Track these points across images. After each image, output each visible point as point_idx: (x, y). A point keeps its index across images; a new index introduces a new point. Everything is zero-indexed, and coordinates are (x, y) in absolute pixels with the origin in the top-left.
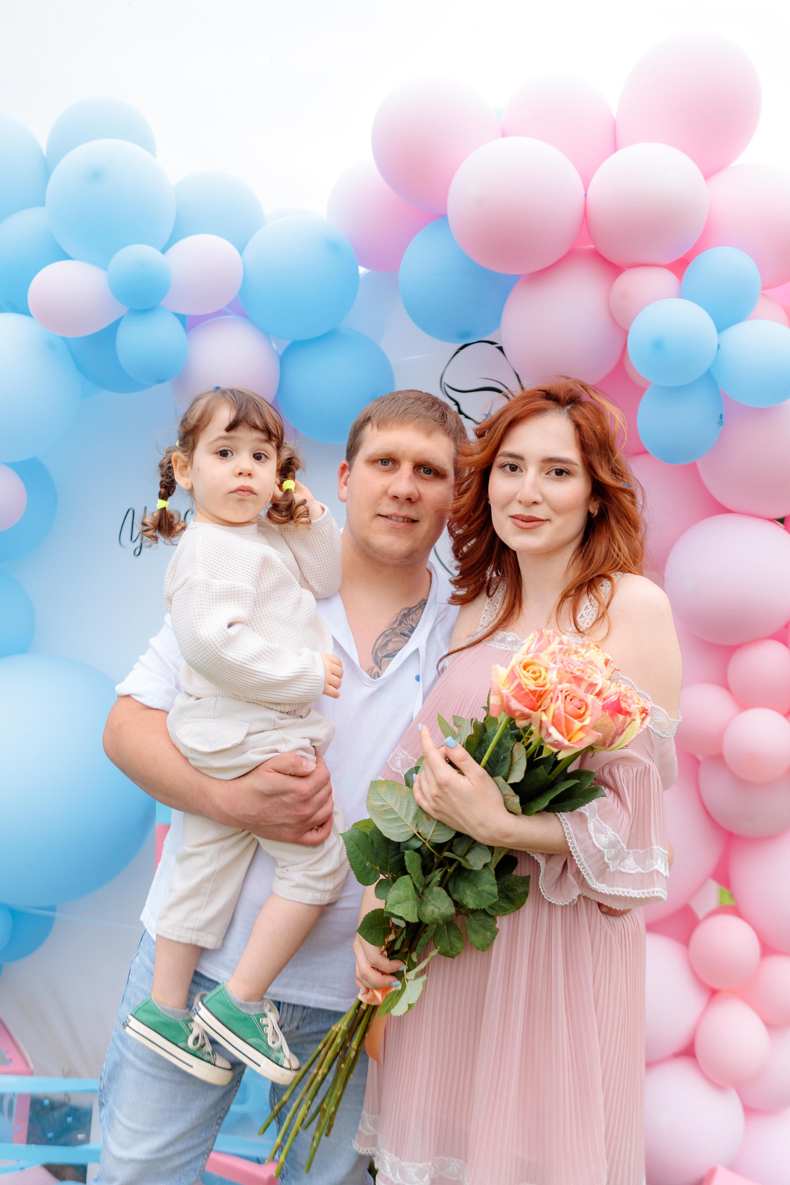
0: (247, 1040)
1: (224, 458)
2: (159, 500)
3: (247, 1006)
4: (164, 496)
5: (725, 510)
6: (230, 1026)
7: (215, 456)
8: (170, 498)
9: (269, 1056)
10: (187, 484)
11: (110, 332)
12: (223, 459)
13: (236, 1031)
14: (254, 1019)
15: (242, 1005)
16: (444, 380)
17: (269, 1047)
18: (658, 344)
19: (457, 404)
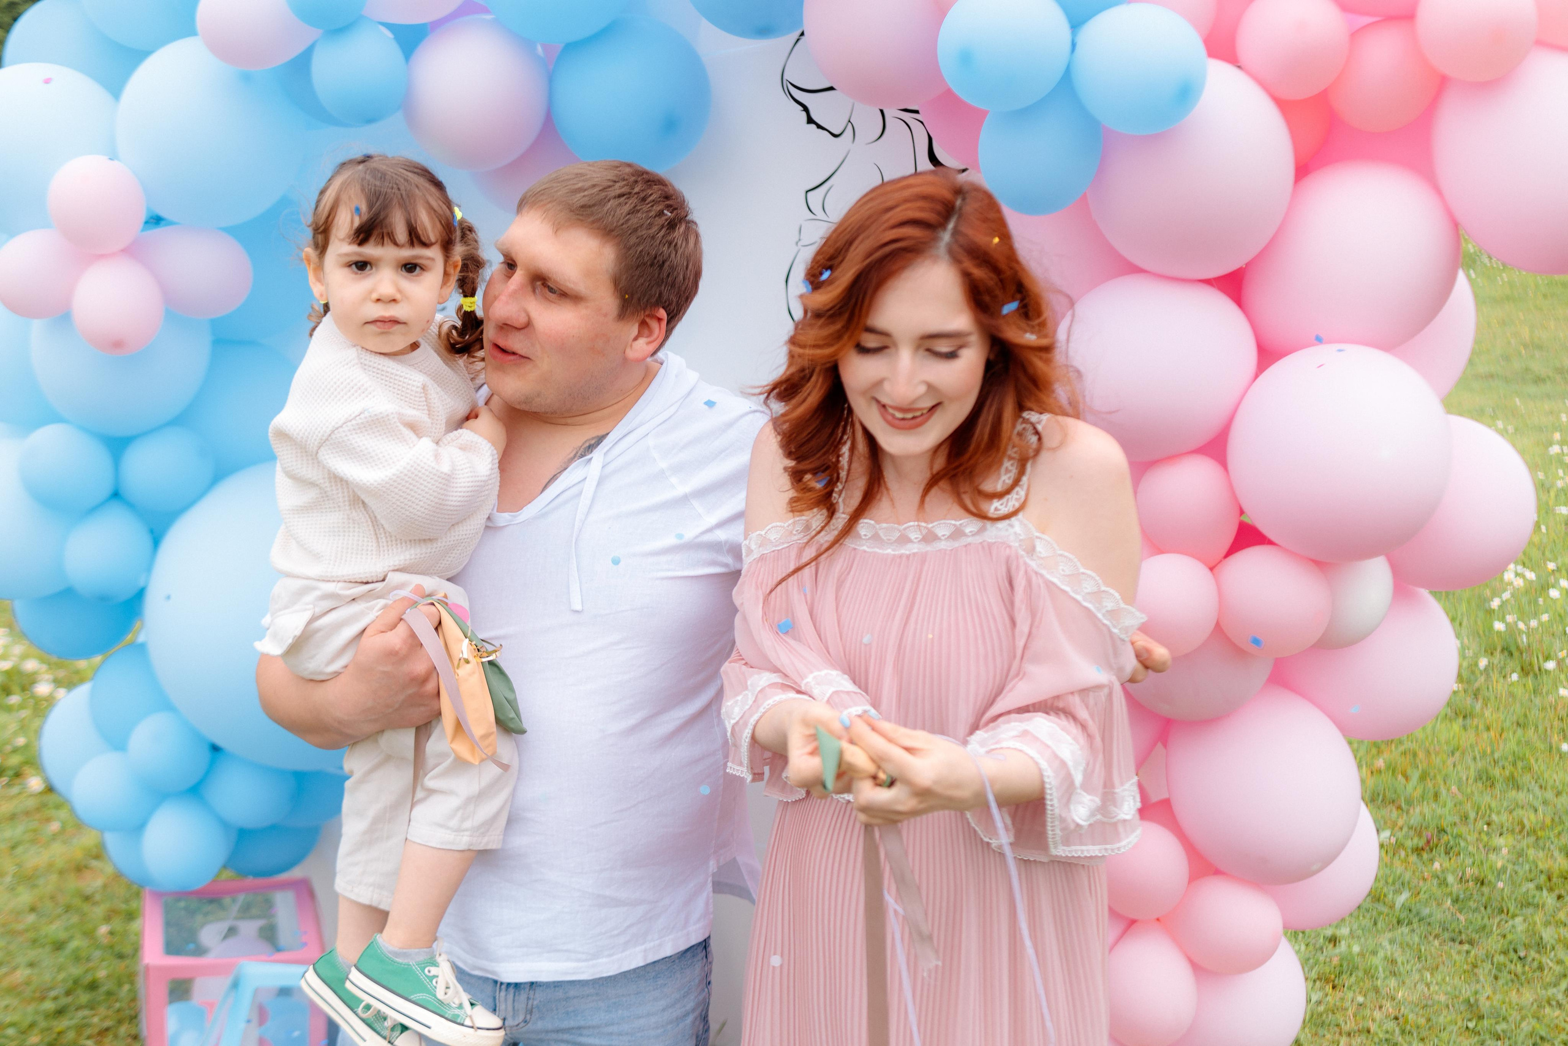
0: (410, 998)
1: (360, 272)
3: (405, 955)
5: (1134, 270)
6: (385, 983)
7: (346, 270)
9: (441, 1013)
11: (302, 64)
12: (356, 274)
13: (390, 986)
14: (417, 969)
15: (397, 954)
16: (785, 77)
17: (441, 1002)
18: (966, 58)
19: (806, 109)
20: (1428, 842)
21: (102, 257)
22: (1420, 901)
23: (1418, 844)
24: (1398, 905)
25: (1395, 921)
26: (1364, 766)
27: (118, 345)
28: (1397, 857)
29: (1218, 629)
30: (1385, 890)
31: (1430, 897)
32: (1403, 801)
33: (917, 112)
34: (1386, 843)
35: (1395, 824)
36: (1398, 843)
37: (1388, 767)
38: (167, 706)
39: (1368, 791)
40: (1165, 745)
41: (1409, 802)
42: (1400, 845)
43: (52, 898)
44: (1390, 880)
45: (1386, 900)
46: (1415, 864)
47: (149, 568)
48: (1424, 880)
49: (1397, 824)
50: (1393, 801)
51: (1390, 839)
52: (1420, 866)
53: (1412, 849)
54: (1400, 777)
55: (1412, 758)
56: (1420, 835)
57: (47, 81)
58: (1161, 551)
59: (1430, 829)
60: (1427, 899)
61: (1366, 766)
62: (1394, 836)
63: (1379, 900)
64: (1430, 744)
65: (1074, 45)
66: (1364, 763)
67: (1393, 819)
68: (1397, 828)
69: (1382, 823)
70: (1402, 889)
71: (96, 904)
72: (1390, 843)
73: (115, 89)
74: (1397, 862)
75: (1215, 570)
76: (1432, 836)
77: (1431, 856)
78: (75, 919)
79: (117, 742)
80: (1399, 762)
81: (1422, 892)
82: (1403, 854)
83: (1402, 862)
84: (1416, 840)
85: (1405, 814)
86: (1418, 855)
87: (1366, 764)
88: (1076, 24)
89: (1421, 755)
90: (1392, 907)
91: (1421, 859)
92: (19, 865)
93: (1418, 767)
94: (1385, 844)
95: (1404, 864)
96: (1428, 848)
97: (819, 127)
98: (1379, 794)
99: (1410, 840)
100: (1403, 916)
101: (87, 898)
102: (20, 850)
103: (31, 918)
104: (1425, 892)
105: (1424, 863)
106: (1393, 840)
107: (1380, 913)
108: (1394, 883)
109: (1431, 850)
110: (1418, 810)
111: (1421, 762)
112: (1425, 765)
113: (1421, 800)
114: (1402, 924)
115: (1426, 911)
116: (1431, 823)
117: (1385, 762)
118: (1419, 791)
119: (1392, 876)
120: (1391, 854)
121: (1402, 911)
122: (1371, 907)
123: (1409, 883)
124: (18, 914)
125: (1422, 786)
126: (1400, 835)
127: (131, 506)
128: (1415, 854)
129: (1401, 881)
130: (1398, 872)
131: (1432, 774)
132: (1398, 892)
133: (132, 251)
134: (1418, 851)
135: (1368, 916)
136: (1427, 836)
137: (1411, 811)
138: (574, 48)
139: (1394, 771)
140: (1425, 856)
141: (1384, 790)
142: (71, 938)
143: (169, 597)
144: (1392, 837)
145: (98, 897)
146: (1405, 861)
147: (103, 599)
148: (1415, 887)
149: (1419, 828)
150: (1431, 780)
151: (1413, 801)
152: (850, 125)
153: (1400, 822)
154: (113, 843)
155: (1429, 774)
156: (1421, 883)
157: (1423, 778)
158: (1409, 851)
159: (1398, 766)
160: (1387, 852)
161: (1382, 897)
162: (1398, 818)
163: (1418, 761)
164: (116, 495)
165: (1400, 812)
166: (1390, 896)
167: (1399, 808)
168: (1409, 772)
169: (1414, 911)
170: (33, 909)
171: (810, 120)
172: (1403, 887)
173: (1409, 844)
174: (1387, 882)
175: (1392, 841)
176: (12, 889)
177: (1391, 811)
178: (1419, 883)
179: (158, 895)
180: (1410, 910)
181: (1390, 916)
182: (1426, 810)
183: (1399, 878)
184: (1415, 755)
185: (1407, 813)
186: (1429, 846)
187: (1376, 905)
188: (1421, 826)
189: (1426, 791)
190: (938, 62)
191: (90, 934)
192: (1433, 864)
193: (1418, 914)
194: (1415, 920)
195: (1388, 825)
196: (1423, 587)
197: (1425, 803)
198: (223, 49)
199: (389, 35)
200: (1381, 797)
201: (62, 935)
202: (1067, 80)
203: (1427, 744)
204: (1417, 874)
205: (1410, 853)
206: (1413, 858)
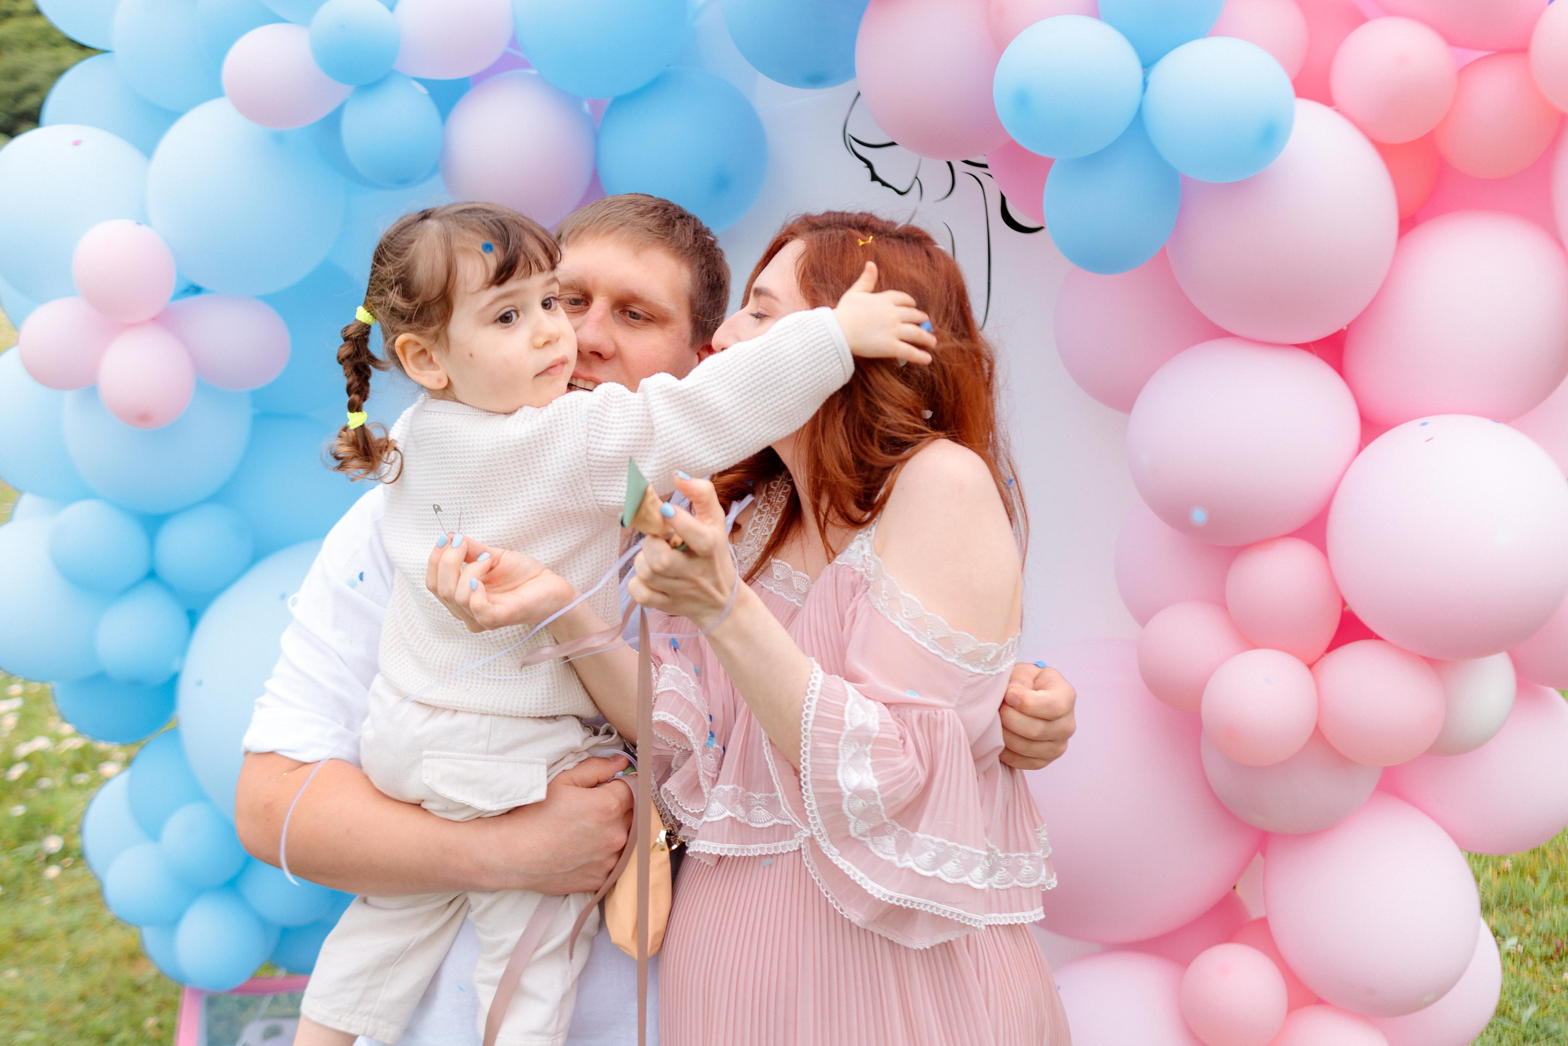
1: (510, 324)
2: (348, 413)
4: (354, 407)
7: (492, 326)
8: (365, 404)
10: (439, 381)
12: (507, 327)
16: (848, 131)
18: (1022, 99)
19: (870, 165)
20: (1558, 950)
21: (133, 325)
22: (1548, 1016)
23: (1546, 953)
24: (1524, 1020)
25: (1521, 1037)
26: (1490, 867)
27: (144, 418)
28: (1524, 966)
29: (1318, 734)
30: (1511, 1003)
31: (1559, 1011)
32: (1531, 905)
33: (985, 166)
34: (1513, 950)
35: (1522, 930)
36: (1526, 952)
37: (1515, 869)
38: (199, 795)
39: (1494, 894)
40: (1264, 854)
41: (1538, 906)
42: (1527, 953)
43: (104, 986)
44: (1517, 992)
45: (1512, 1014)
46: (1544, 974)
47: (183, 650)
48: (1553, 991)
49: (1525, 930)
50: (1521, 906)
51: (1517, 947)
52: (1549, 977)
53: (1541, 958)
54: (1529, 879)
55: (1541, 857)
56: (1549, 943)
57: (77, 143)
58: (1253, 646)
59: (1560, 936)
60: (1555, 1014)
61: (1493, 867)
62: (1521, 944)
63: (1504, 1014)
64: (1560, 842)
65: (1145, 84)
66: (1490, 863)
67: (1521, 925)
68: (1524, 935)
69: (1509, 928)
70: (1529, 1002)
71: (148, 994)
72: (1517, 951)
73: (147, 149)
74: (1524, 973)
75: (1315, 668)
76: (1562, 943)
77: (1560, 965)
78: (124, 1010)
79: (152, 831)
80: (1528, 862)
81: (1550, 1006)
82: (1530, 963)
83: (1530, 972)
84: (1544, 948)
85: (1533, 919)
86: (1547, 964)
87: (1493, 864)
88: (1147, 65)
89: (1551, 855)
90: (1518, 1022)
91: (1551, 969)
92: (74, 951)
93: (1547, 867)
94: (1512, 952)
95: (1532, 974)
96: (1557, 956)
97: (884, 184)
98: (1505, 897)
99: (1538, 948)
100: (1529, 1032)
101: (138, 988)
102: (77, 935)
103: (79, 1008)
104: (1553, 1006)
105: (1553, 973)
106: (1520, 948)
107: (1505, 1029)
108: (1520, 995)
109: (1561, 959)
110: (1547, 915)
111: (1551, 862)
112: (1555, 865)
113: (1550, 903)
114: (1528, 1041)
115: (1554, 1027)
116: (1560, 929)
117: (1512, 863)
118: (1549, 893)
119: (1519, 988)
120: (1517, 963)
121: (1529, 1026)
122: (1495, 1022)
123: (1536, 995)
124: (66, 1005)
125: (1552, 889)
126: (1528, 942)
127: (169, 588)
128: (1543, 963)
129: (1528, 992)
130: (1525, 983)
131: (1562, 875)
132: (1525, 1005)
133: (162, 320)
134: (1547, 959)
135: (1492, 1032)
136: (1556, 944)
137: (1540, 916)
138: (623, 101)
139: (1522, 872)
140: (1554, 965)
141: (1512, 892)
142: (118, 1030)
143: (200, 683)
144: (1519, 946)
145: (150, 988)
146: (1534, 971)
147: (135, 684)
148: (1543, 999)
149: (1547, 936)
150: (1561, 881)
151: (1543, 905)
152: (917, 182)
153: (1528, 928)
154: (151, 938)
155: (1559, 876)
156: (1550, 995)
157: (1553, 879)
158: (1538, 959)
159: (1527, 866)
160: (1513, 960)
161: (1508, 1011)
162: (1526, 923)
163: (1548, 861)
164: (152, 575)
165: (1528, 916)
166: (1516, 1010)
167: (1527, 912)
168: (1538, 872)
169: (1542, 1027)
170: (82, 998)
171: (874, 178)
172: (1530, 1000)
173: (1537, 952)
174: (1513, 995)
175: (1519, 950)
176: (64, 976)
177: (1518, 916)
178: (1547, 995)
179: (197, 992)
180: (1537, 1026)
181: (1516, 1031)
182: (1556, 915)
183: (1526, 990)
184: (1544, 854)
185: (1536, 917)
186: (1559, 954)
187: (1501, 1020)
188: (1551, 932)
189: (1556, 894)
190: (994, 109)
191: (137, 1027)
192: (1562, 974)
193: (1546, 1029)
194: (1542, 1037)
195: (1515, 931)
196: (1552, 685)
197: (1555, 907)
198: (251, 108)
199: (423, 90)
200: (1508, 900)
201: (110, 1027)
202: (1139, 120)
203: (1558, 843)
204: (1545, 985)
205: (1538, 962)
206: (1542, 968)
